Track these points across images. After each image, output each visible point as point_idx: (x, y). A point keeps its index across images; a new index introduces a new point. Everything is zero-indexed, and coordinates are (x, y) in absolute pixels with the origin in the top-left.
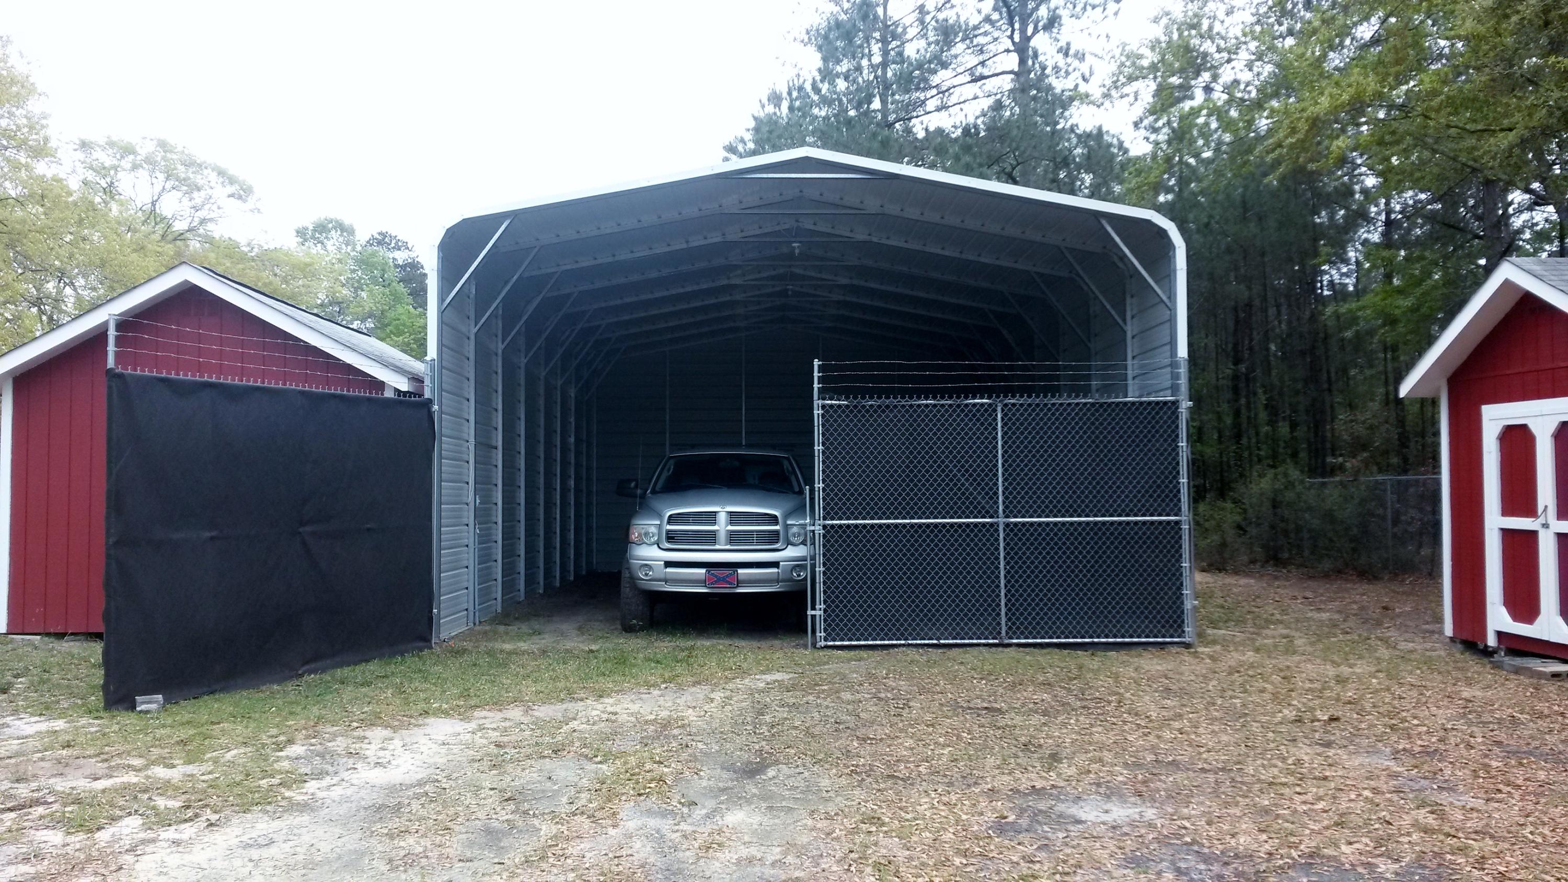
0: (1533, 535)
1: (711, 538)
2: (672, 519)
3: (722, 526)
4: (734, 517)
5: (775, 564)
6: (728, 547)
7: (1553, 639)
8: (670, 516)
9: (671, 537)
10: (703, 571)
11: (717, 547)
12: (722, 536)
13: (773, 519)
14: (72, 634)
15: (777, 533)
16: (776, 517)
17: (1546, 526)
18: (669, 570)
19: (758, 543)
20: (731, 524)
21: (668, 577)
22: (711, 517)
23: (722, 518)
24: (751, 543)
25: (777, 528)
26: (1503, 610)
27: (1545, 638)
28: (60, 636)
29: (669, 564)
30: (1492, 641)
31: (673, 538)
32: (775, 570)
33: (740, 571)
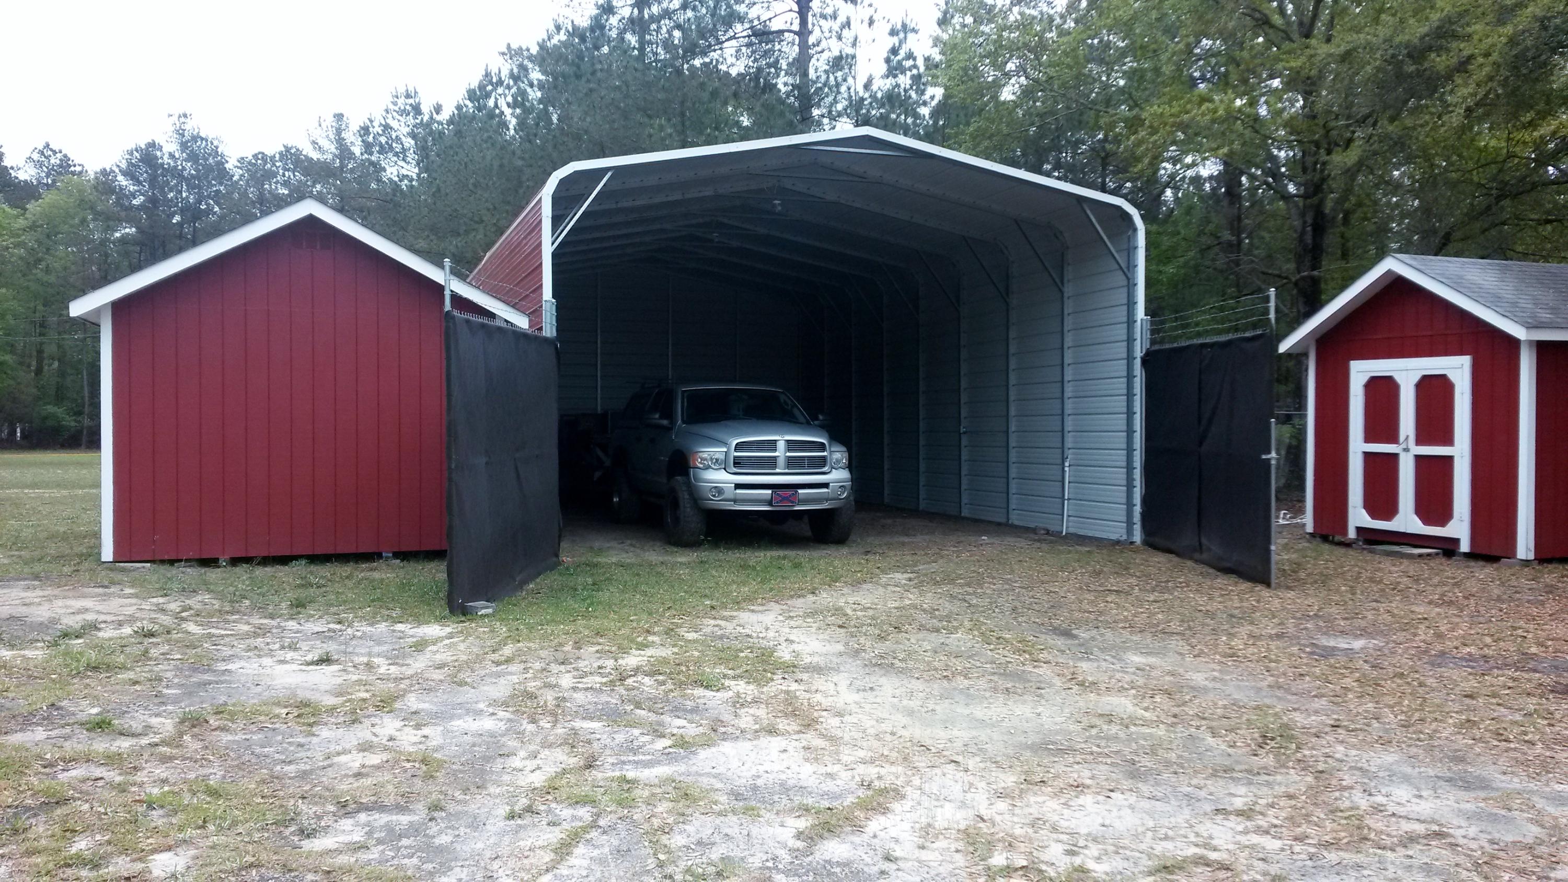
0: (1394, 457)
1: (771, 463)
2: (739, 447)
3: (781, 452)
4: (791, 445)
5: (826, 485)
6: (787, 471)
7: (1408, 531)
8: (737, 444)
9: (738, 462)
10: (770, 492)
11: (778, 471)
12: (781, 462)
13: (822, 447)
14: (187, 560)
15: (824, 458)
16: (823, 444)
17: (1406, 450)
18: (738, 491)
19: (809, 467)
20: (789, 450)
21: (738, 497)
22: (772, 445)
23: (781, 445)
24: (803, 467)
25: (825, 454)
26: (1364, 511)
27: (1402, 530)
28: (172, 562)
29: (738, 486)
30: (1352, 534)
31: (739, 463)
32: (825, 490)
33: (800, 491)
